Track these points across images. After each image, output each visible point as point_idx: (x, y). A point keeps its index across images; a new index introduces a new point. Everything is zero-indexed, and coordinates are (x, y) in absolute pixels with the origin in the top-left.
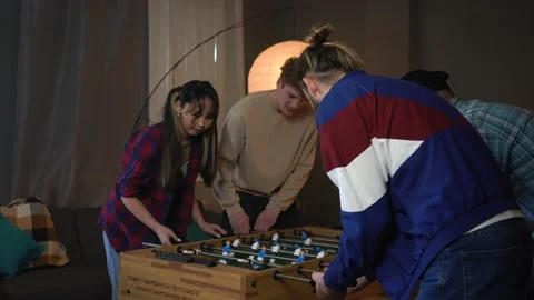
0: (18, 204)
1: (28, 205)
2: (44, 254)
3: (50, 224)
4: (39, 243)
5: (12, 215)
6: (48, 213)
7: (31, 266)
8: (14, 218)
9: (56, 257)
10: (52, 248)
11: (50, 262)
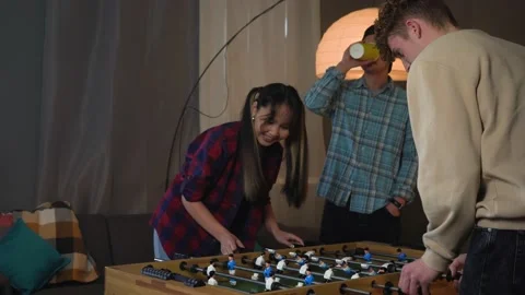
0: (42, 209)
1: (53, 210)
2: (68, 267)
3: (77, 234)
4: (64, 256)
5: (34, 221)
6: (75, 220)
7: (54, 281)
8: (37, 226)
9: (83, 272)
10: (77, 261)
11: (75, 277)
